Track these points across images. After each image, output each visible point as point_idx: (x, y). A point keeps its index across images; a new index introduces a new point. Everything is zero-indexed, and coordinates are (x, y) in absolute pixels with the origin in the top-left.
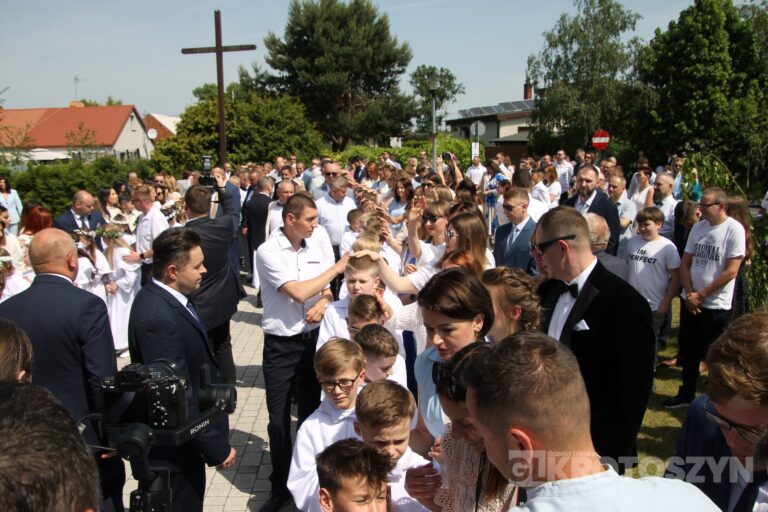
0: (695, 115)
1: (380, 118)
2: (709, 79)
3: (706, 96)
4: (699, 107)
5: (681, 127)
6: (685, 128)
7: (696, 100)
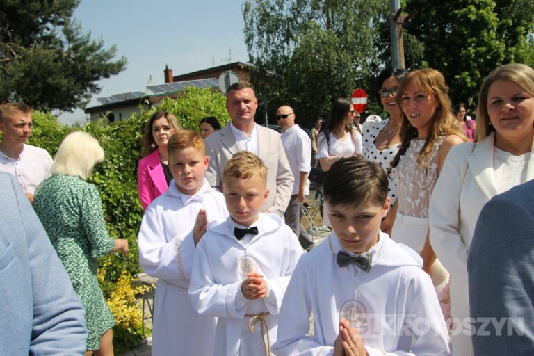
0: (475, 65)
1: (50, 74)
2: (482, 23)
3: (481, 43)
4: (478, 54)
5: (464, 79)
6: (469, 80)
7: (474, 48)
